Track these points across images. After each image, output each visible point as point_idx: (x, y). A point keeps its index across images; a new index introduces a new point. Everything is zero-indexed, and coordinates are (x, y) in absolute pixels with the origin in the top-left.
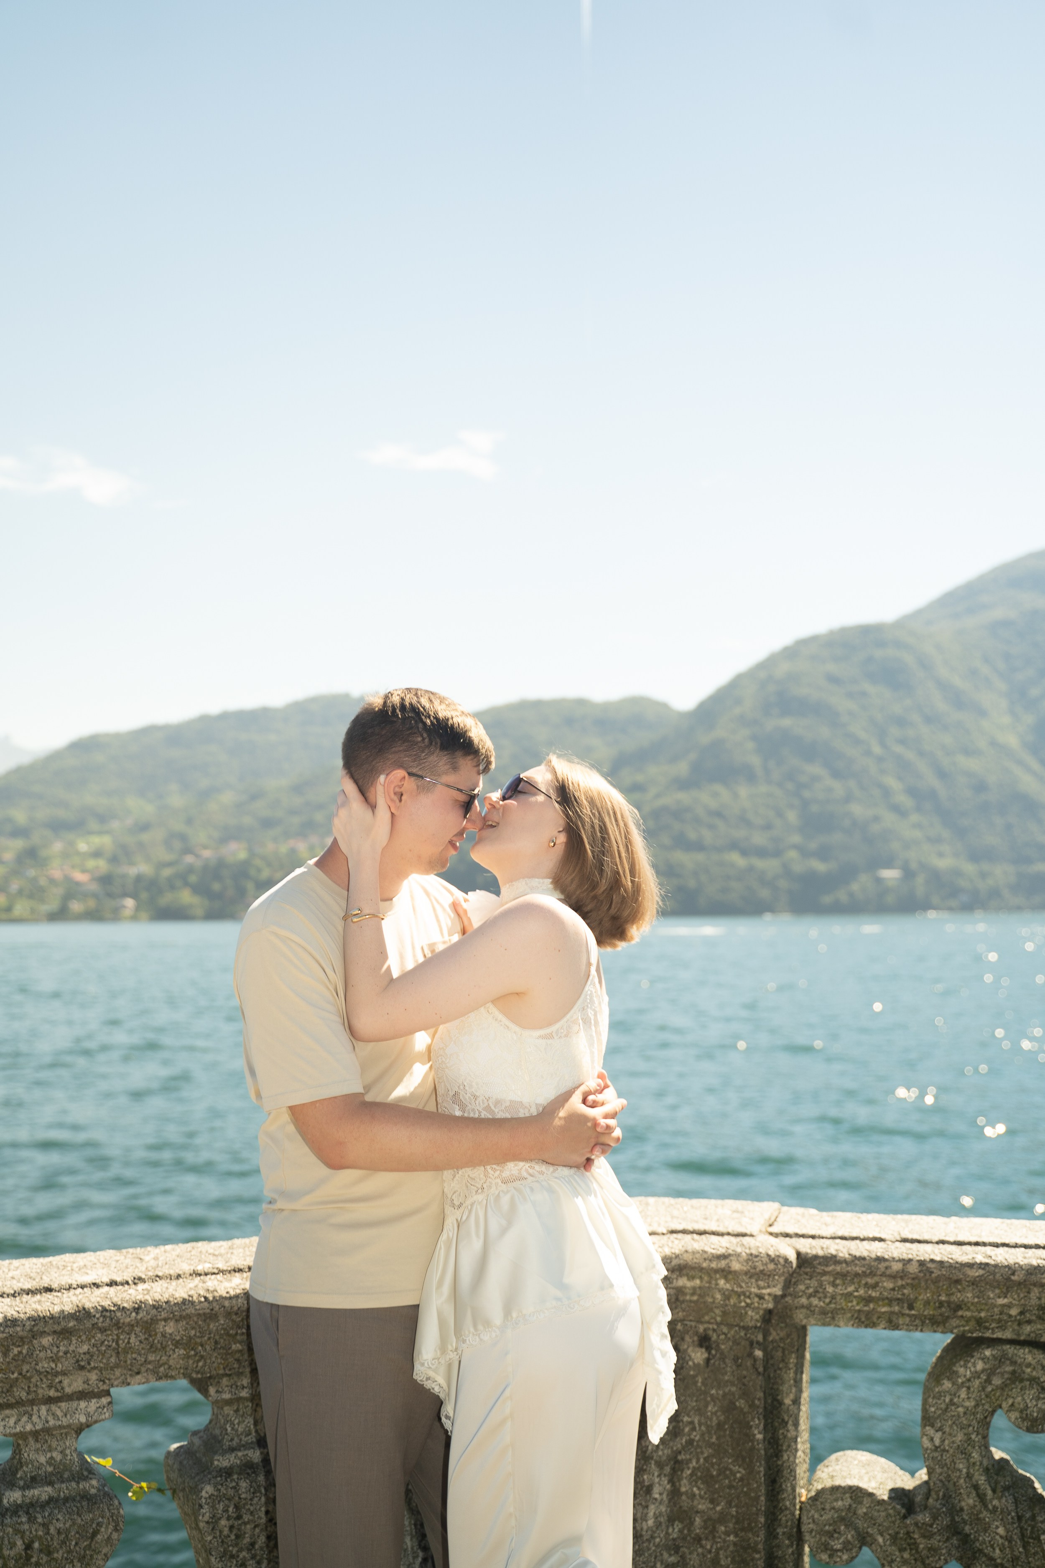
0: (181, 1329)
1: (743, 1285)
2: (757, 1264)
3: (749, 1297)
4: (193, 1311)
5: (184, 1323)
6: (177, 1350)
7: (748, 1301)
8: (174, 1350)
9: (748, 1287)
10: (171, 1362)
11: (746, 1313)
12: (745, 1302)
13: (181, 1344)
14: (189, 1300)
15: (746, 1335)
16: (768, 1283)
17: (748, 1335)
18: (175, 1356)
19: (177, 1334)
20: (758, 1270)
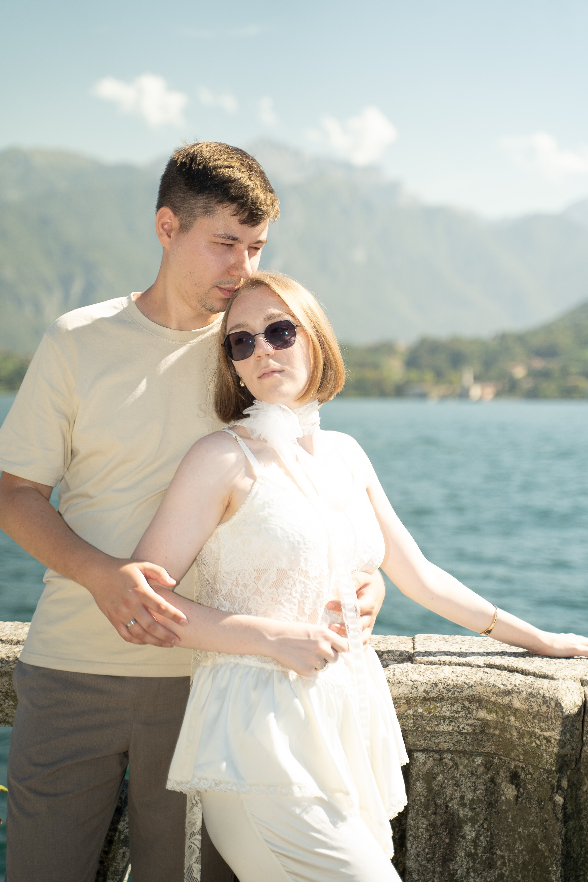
0: (5, 684)
1: (529, 724)
2: (533, 704)
3: (538, 738)
4: (9, 670)
5: (7, 679)
6: (7, 701)
7: (538, 742)
8: (4, 700)
9: (533, 727)
10: (7, 711)
11: (542, 755)
12: (536, 743)
13: (10, 696)
14: (6, 660)
15: (548, 778)
16: (548, 726)
17: (550, 779)
18: (6, 705)
19: (2, 687)
20: (534, 710)
